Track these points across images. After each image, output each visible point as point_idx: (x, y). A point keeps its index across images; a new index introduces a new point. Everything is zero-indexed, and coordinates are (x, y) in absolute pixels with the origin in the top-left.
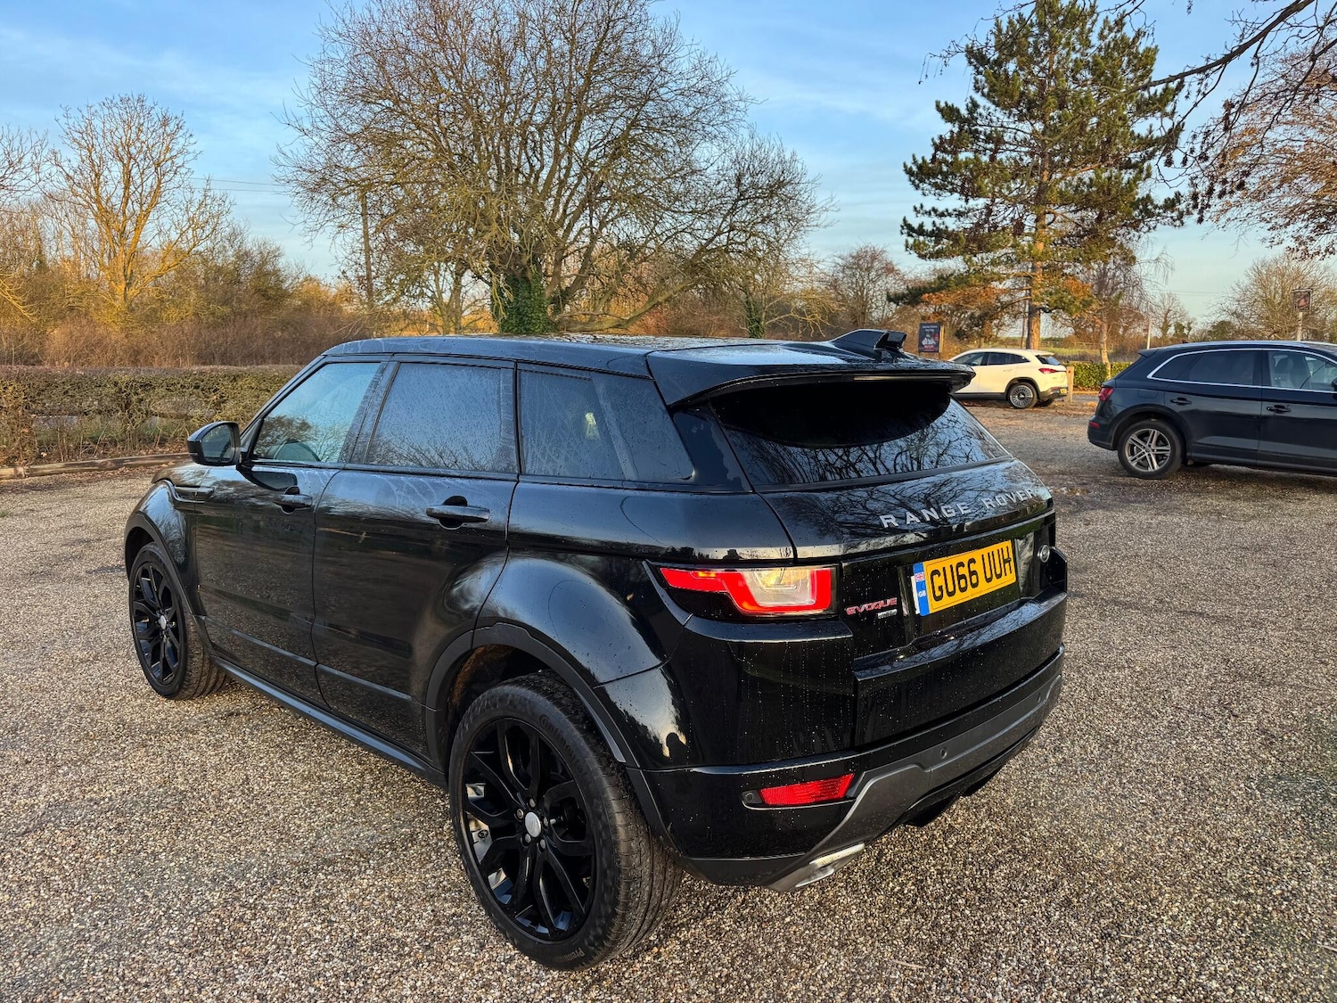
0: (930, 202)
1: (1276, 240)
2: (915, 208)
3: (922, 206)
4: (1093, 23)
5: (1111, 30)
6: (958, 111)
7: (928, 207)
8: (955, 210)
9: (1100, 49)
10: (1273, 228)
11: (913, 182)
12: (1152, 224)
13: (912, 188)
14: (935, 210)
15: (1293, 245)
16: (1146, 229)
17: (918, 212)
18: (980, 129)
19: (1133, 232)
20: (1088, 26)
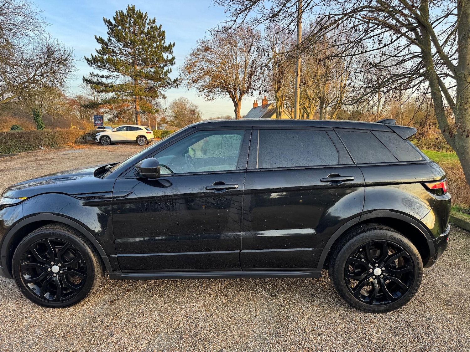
0: (96, 72)
1: (201, 95)
2: (90, 73)
3: (93, 73)
4: (146, 19)
5: (151, 23)
6: (104, 40)
7: (95, 74)
8: (106, 76)
9: (148, 28)
10: (200, 91)
11: (89, 64)
12: (170, 87)
13: (89, 66)
14: (98, 75)
15: (205, 96)
16: (168, 88)
17: (92, 75)
18: (111, 48)
19: (164, 89)
20: (145, 20)
